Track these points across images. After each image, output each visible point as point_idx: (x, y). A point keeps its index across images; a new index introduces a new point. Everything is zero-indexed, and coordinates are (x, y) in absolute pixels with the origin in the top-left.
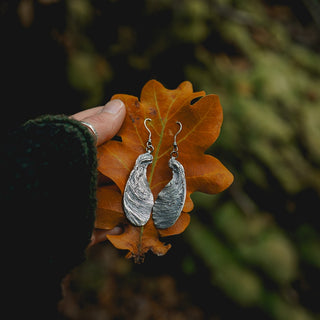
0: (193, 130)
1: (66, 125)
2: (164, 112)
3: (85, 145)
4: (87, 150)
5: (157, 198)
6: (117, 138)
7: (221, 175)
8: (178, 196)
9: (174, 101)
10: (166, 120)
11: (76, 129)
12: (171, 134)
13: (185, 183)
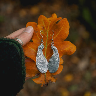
0: (59, 33)
1: (9, 42)
2: (47, 27)
3: (18, 48)
4: (19, 50)
5: (49, 62)
6: (31, 41)
7: (72, 48)
8: (57, 60)
9: (50, 22)
10: (48, 30)
11: (13, 43)
12: (51, 36)
13: (58, 54)
